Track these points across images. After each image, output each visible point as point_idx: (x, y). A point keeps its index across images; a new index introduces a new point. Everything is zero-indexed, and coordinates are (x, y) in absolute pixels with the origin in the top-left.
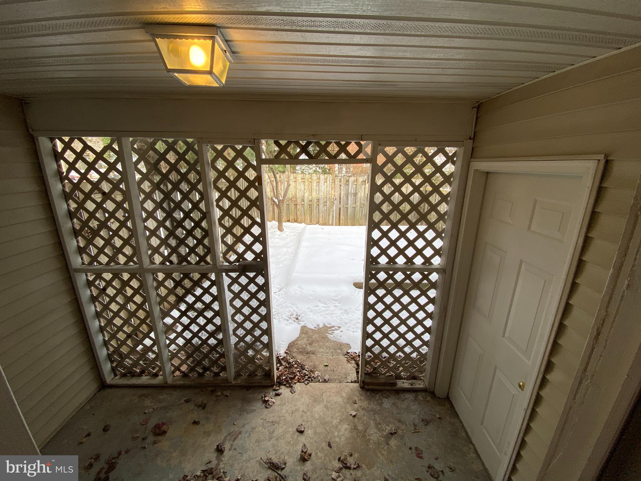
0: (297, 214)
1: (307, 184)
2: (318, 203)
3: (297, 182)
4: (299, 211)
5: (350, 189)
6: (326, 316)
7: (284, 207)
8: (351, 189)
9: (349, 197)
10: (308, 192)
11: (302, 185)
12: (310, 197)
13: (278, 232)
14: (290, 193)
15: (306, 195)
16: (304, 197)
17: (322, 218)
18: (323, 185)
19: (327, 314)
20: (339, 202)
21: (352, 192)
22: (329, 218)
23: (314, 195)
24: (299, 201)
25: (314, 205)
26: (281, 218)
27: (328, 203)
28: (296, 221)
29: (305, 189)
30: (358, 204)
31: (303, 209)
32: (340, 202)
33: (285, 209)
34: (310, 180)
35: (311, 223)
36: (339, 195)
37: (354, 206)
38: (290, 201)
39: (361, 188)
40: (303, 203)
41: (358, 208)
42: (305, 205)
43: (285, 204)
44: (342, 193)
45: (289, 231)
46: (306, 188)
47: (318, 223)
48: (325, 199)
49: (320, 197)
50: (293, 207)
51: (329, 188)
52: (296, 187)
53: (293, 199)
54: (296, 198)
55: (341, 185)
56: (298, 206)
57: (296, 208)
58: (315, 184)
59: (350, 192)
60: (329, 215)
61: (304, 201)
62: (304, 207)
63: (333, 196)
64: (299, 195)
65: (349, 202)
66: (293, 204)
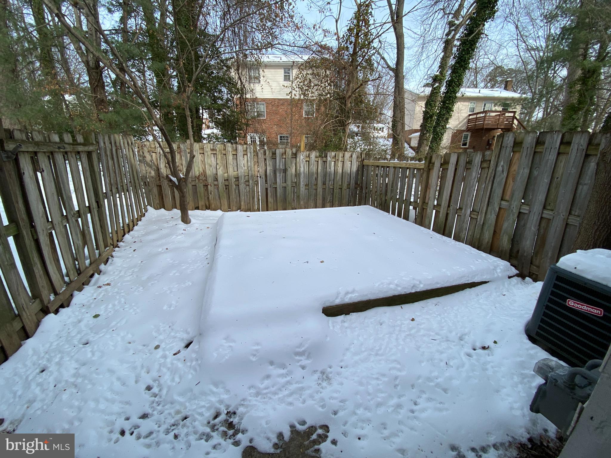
0: (208, 198)
1: (219, 157)
2: (237, 183)
3: (206, 154)
4: (211, 193)
5: (278, 164)
6: (290, 399)
7: (189, 190)
8: (280, 164)
9: (278, 175)
10: (222, 168)
11: (213, 159)
12: (226, 175)
13: (183, 225)
14: (196, 169)
15: (220, 172)
16: (217, 174)
17: (245, 202)
18: (241, 158)
19: (291, 394)
20: (264, 181)
21: (281, 167)
22: (254, 202)
23: (232, 172)
24: (210, 180)
25: (232, 186)
26: (184, 205)
27: (251, 182)
28: (208, 207)
29: (217, 164)
30: (289, 182)
31: (216, 191)
32: (266, 181)
33: (191, 192)
34: (224, 152)
35: (230, 209)
36: (264, 172)
37: (284, 185)
38: (197, 180)
39: (291, 163)
40: (216, 183)
41: (289, 188)
42: (220, 186)
43: (190, 186)
44: (268, 169)
45: (198, 222)
46: (218, 162)
47: (239, 208)
48: (247, 177)
49: (240, 175)
50: (202, 189)
51: (251, 162)
52: (203, 162)
53: (200, 178)
54: (205, 176)
55: (265, 159)
56: (209, 187)
57: (207, 190)
58: (230, 157)
59: (277, 167)
60: (253, 198)
61: (217, 180)
62: (218, 189)
63: (256, 173)
64: (209, 172)
65: (278, 180)
66: (201, 185)
